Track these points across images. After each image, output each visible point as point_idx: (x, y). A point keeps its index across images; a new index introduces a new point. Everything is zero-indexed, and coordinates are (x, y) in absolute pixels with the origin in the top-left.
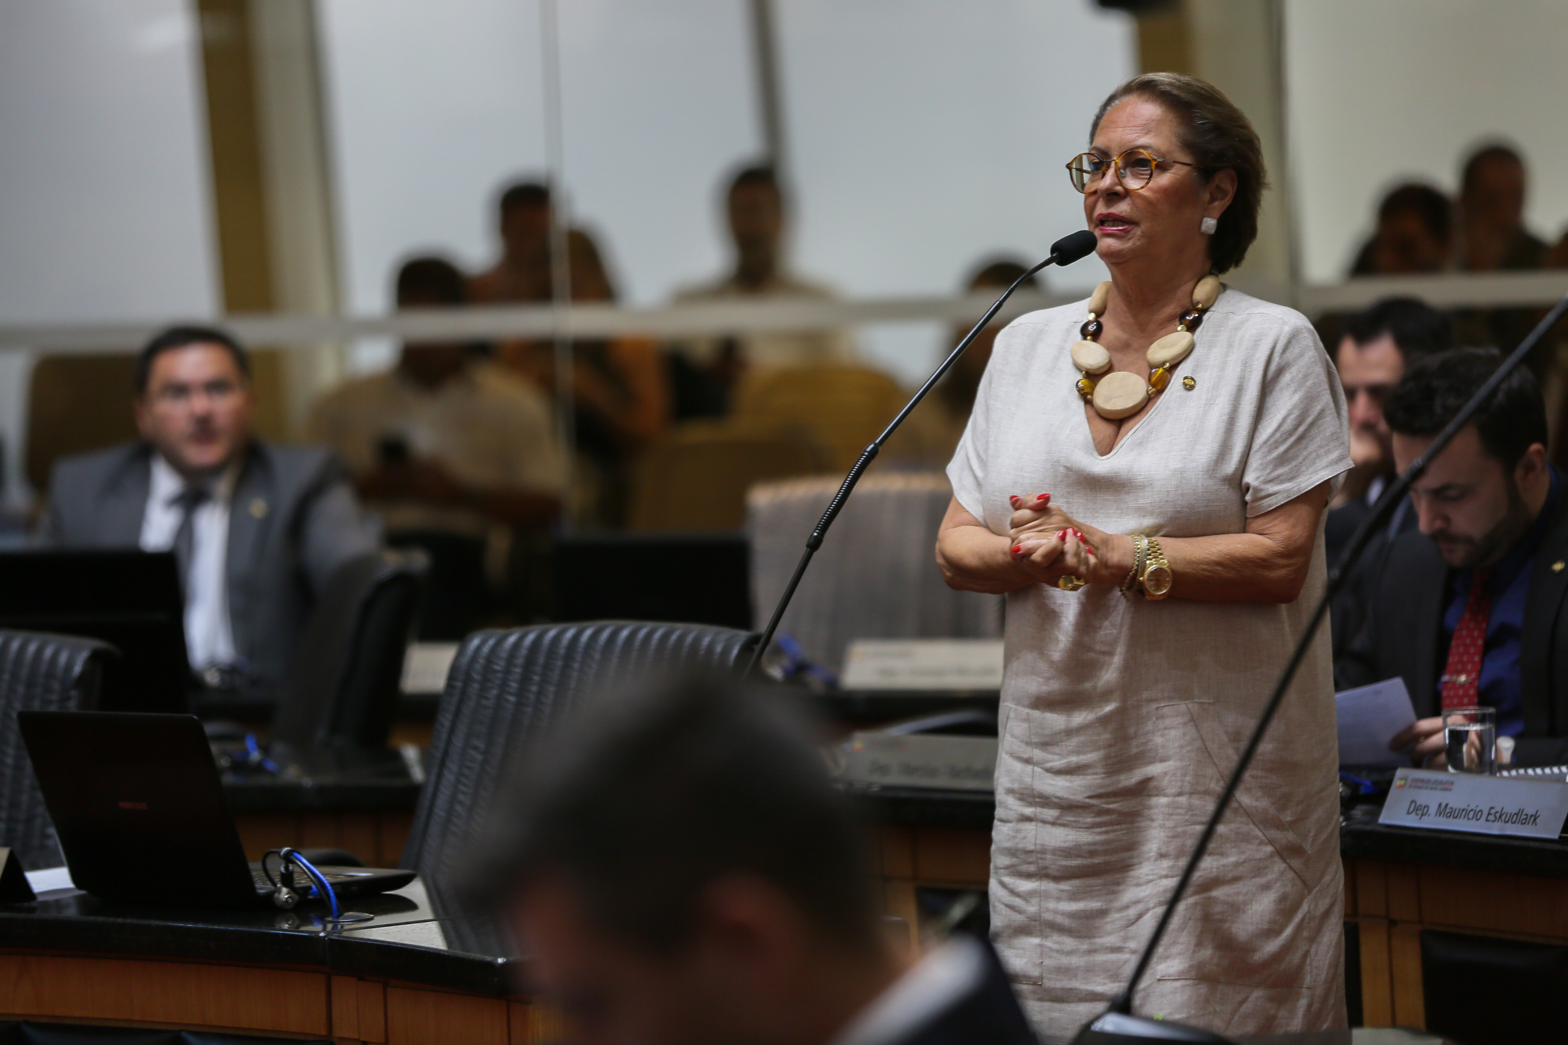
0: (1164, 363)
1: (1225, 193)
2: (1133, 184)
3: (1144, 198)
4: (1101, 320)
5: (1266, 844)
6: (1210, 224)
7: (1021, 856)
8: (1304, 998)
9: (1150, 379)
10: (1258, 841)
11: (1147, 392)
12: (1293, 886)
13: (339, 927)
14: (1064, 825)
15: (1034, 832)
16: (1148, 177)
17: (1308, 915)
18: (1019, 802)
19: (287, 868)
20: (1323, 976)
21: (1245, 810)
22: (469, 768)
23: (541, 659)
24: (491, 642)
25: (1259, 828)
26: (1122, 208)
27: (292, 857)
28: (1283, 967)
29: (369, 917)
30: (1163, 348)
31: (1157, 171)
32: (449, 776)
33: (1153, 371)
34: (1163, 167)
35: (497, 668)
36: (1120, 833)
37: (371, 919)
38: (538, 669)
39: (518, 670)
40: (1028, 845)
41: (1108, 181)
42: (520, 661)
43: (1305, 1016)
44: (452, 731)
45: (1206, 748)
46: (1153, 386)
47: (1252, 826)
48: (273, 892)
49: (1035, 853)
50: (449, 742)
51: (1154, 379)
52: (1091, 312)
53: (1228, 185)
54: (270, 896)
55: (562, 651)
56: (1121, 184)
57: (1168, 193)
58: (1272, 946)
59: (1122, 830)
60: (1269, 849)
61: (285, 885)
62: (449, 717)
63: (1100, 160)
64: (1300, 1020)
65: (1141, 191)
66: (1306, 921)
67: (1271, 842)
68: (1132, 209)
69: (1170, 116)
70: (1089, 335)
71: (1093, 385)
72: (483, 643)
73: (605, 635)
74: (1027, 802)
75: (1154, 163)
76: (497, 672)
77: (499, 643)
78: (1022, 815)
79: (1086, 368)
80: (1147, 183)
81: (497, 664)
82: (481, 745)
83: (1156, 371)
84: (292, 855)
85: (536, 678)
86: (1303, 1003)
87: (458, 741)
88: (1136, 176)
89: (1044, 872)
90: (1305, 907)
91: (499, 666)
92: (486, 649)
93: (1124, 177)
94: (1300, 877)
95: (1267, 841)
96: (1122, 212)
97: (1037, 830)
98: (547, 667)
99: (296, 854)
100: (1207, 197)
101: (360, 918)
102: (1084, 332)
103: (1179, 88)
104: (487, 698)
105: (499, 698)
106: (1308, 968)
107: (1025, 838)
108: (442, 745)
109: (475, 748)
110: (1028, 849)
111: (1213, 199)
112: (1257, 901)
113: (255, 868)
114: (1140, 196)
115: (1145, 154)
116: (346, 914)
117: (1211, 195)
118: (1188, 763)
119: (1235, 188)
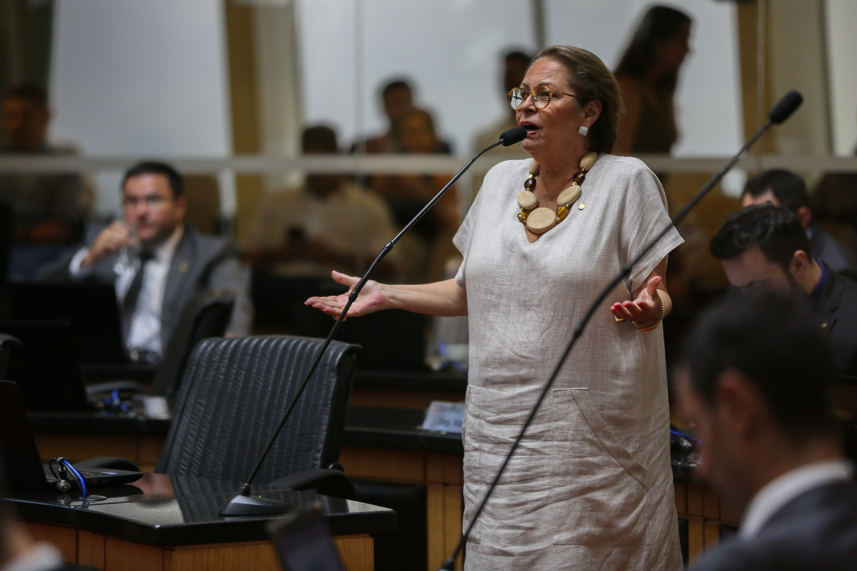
0: (566, 204)
1: (594, 113)
2: (540, 105)
3: (546, 113)
4: (536, 178)
5: (619, 467)
6: (584, 130)
7: (473, 471)
8: (645, 551)
9: (557, 213)
10: (614, 465)
11: (555, 220)
12: (637, 489)
13: (87, 503)
14: (494, 453)
15: (479, 457)
16: (548, 101)
17: (646, 504)
18: (473, 440)
19: (62, 469)
20: (657, 538)
21: (606, 449)
22: (196, 415)
23: (238, 356)
24: (213, 345)
25: (615, 458)
26: (534, 119)
27: (63, 463)
28: (631, 534)
29: (103, 498)
30: (565, 196)
31: (554, 99)
32: (185, 420)
33: (559, 208)
34: (557, 96)
35: (215, 359)
36: (524, 460)
37: (105, 499)
38: (237, 361)
39: (226, 361)
40: (476, 464)
41: (527, 102)
42: (227, 356)
43: (646, 561)
44: (188, 394)
45: (584, 415)
46: (559, 216)
47: (611, 457)
48: (57, 482)
49: (479, 469)
50: (187, 400)
51: (559, 213)
52: (530, 173)
53: (595, 107)
54: (55, 484)
55: (250, 351)
56: (534, 105)
57: (559, 111)
58: (624, 523)
59: (525, 458)
60: (621, 469)
61: (62, 478)
62: (188, 386)
63: (524, 91)
64: (643, 563)
65: (544, 109)
66: (646, 508)
67: (622, 466)
68: (539, 119)
69: (564, 68)
70: (528, 187)
71: (527, 215)
72: (209, 345)
73: (273, 343)
74: (477, 440)
75: (551, 94)
76: (214, 361)
77: (217, 345)
78: (474, 447)
79: (523, 206)
80: (547, 105)
81: (215, 357)
82: (204, 403)
83: (561, 208)
84: (63, 462)
85: (235, 366)
86: (645, 554)
87: (191, 400)
88: (543, 100)
89: (483, 480)
90: (645, 500)
91: (216, 358)
92: (209, 349)
93: (537, 101)
94: (641, 483)
95: (620, 465)
96: (533, 121)
97: (480, 456)
98: (242, 360)
99: (66, 462)
100: (583, 115)
101: (98, 499)
102: (526, 185)
103: (570, 53)
104: (208, 376)
105: (215, 376)
106: (647, 534)
107: (475, 460)
108: (182, 402)
109: (200, 404)
110: (476, 467)
111: (587, 116)
112: (614, 499)
113: (46, 468)
114: (544, 112)
115: (547, 89)
116: (91, 496)
117: (586, 113)
118: (570, 423)
119: (601, 110)
